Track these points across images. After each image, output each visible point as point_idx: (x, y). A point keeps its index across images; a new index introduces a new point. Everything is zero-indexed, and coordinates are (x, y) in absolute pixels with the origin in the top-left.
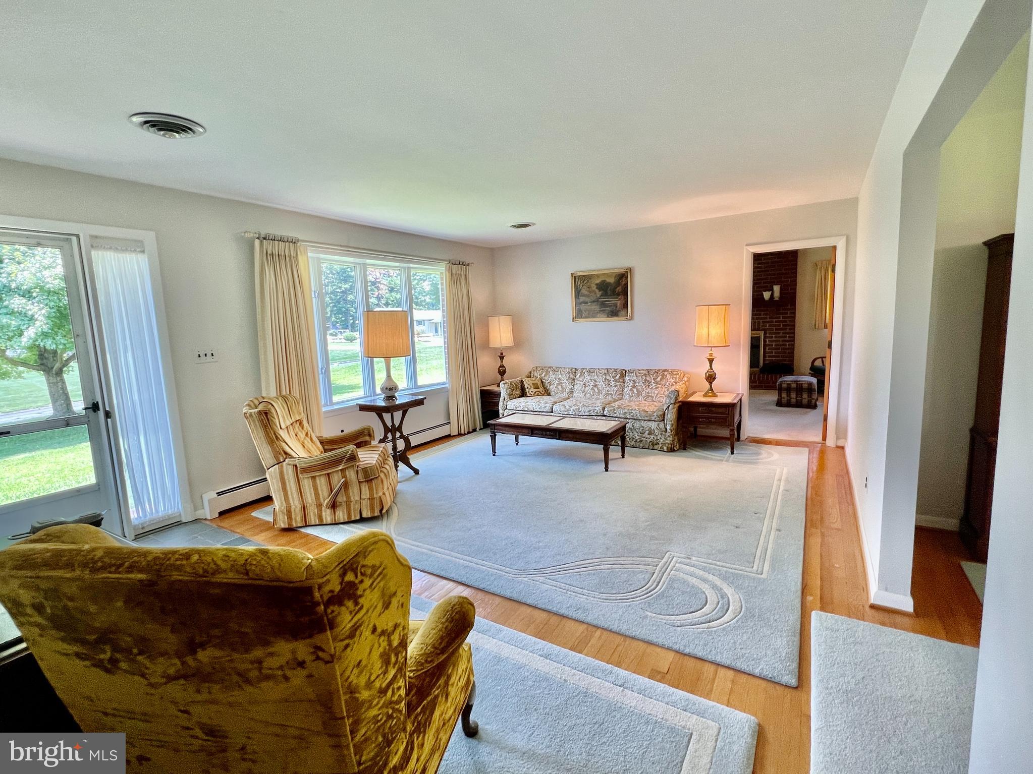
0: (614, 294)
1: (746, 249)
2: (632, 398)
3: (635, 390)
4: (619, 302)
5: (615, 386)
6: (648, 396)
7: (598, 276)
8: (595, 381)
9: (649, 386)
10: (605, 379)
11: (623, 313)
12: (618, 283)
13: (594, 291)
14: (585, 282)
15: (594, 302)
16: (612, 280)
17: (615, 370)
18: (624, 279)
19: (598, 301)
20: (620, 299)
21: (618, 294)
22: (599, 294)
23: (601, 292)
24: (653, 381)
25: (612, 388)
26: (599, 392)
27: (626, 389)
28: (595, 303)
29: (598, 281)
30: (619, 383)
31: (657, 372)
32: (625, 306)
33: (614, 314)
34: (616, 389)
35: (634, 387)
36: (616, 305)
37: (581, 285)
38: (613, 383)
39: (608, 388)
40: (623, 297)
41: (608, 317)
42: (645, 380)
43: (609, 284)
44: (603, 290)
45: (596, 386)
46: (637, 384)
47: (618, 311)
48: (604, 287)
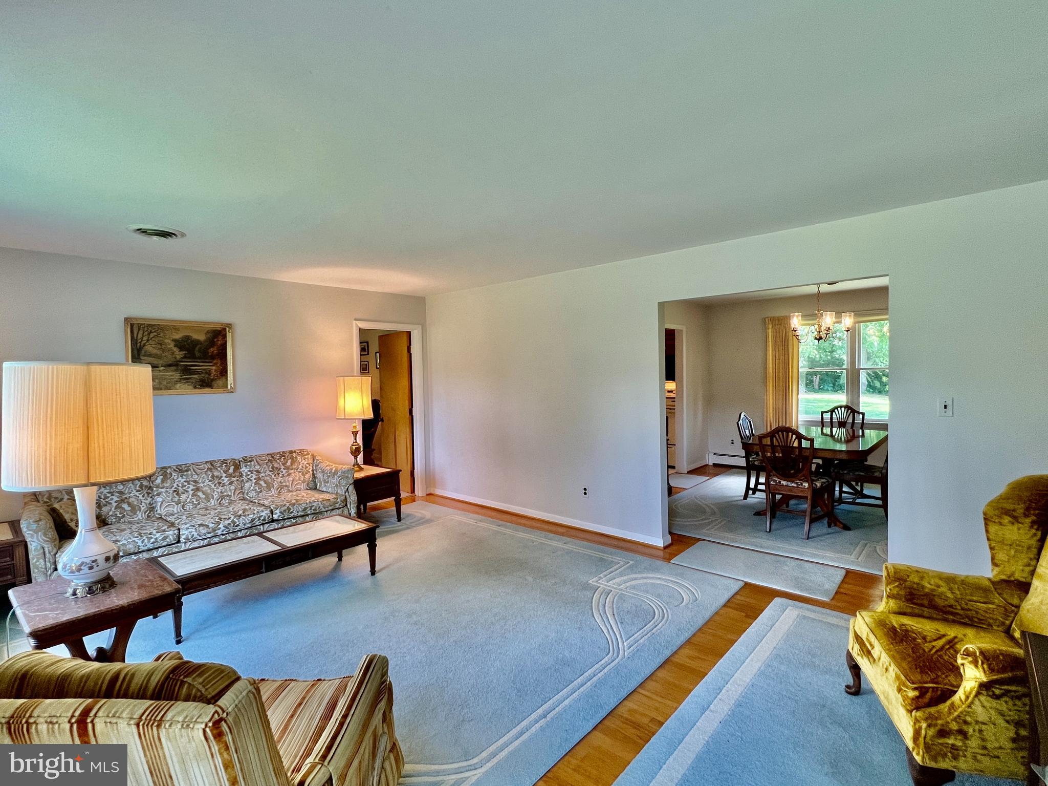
0: (206, 356)
1: (356, 324)
2: (260, 494)
3: (262, 483)
4: (214, 368)
5: (231, 483)
6: (281, 487)
7: (176, 329)
8: (196, 482)
9: (278, 474)
10: (213, 476)
11: (220, 382)
12: (211, 342)
13: (169, 350)
14: (152, 335)
15: (170, 365)
16: (202, 337)
17: (224, 462)
18: (220, 338)
19: (177, 365)
20: (215, 364)
21: (213, 357)
22: (179, 354)
23: (182, 353)
24: (283, 467)
25: (227, 488)
26: (208, 497)
27: (247, 485)
28: (173, 368)
29: (178, 336)
30: (235, 479)
31: (283, 455)
32: (224, 372)
33: (206, 383)
34: (233, 488)
35: (258, 479)
36: (209, 373)
37: (145, 338)
38: (226, 480)
39: (221, 488)
40: (219, 361)
41: (195, 387)
42: (273, 468)
43: (197, 342)
44: (187, 350)
45: (198, 489)
46: (263, 475)
47: (213, 380)
48: (188, 346)
